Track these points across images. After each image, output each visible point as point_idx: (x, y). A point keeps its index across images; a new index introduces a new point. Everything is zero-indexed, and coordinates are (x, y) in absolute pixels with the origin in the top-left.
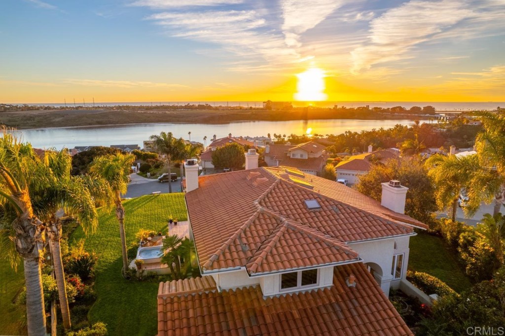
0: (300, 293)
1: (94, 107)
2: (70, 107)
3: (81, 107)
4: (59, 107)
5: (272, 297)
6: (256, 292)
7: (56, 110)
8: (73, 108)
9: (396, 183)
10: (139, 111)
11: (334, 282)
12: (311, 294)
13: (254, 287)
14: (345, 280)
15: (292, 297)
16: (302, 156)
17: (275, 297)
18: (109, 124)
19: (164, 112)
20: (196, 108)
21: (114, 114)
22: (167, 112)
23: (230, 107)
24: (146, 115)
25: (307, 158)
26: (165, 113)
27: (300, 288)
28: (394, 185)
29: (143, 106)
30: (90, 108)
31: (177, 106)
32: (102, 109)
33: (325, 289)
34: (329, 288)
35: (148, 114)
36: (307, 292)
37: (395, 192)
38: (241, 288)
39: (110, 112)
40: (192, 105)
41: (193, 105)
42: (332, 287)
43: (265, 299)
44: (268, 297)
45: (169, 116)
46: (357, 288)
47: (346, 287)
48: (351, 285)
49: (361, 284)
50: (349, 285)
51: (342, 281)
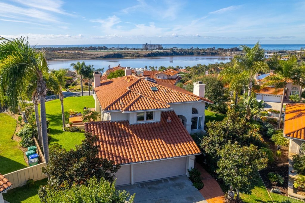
0: (146, 123)
5: (133, 125)
6: (126, 123)
9: (199, 82)
11: (161, 120)
12: (151, 124)
13: (126, 121)
14: (166, 120)
15: (142, 125)
16: (163, 77)
17: (134, 124)
22: (77, 52)
24: (62, 54)
25: (167, 79)
27: (145, 121)
28: (198, 83)
33: (157, 122)
34: (159, 122)
35: (64, 53)
36: (149, 123)
37: (199, 86)
40: (94, 47)
42: (160, 122)
43: (130, 125)
46: (171, 123)
47: (166, 122)
48: (169, 121)
49: (173, 121)
50: (168, 121)
51: (165, 119)
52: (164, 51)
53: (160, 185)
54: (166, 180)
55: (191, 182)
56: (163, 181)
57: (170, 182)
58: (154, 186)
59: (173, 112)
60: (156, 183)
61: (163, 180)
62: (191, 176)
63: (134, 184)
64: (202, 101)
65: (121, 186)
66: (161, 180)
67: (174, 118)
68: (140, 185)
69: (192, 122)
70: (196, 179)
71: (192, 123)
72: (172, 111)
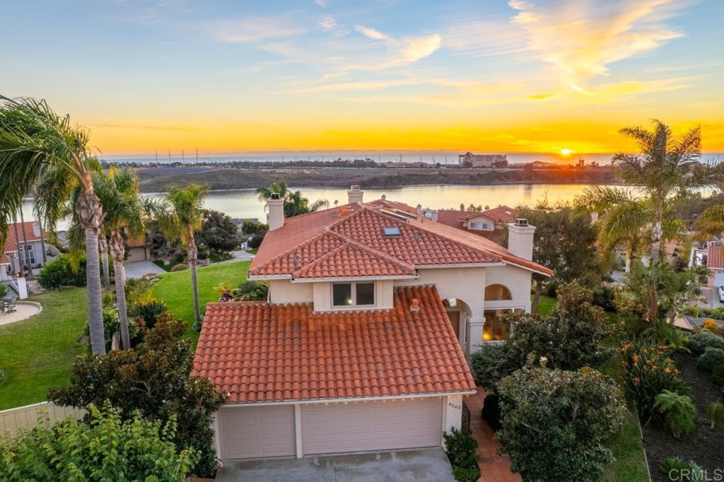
0: (354, 312)
1: (197, 164)
2: (164, 164)
3: (179, 164)
4: (148, 164)
5: (322, 313)
6: (307, 309)
7: (143, 169)
8: (168, 165)
9: (521, 222)
10: (263, 170)
11: (395, 305)
12: (366, 314)
13: (307, 304)
14: (409, 306)
16: (485, 226)
17: (325, 313)
18: (219, 189)
19: (301, 171)
20: (351, 166)
21: (226, 173)
22: (305, 171)
23: (405, 164)
24: (272, 175)
25: (492, 229)
26: (303, 173)
27: (353, 307)
29: (271, 163)
30: (191, 165)
31: (322, 162)
32: (209, 167)
33: (384, 311)
34: (388, 311)
35: (277, 174)
36: (361, 312)
37: (518, 231)
38: (293, 304)
39: (220, 171)
40: (344, 160)
41: (346, 161)
42: (391, 310)
43: (314, 313)
44: (318, 313)
45: (309, 177)
46: (420, 314)
47: (407, 312)
48: (414, 309)
49: (426, 310)
50: (412, 309)
51: (406, 305)
52: (511, 170)
53: (368, 466)
54: (386, 455)
55: (449, 465)
56: (378, 457)
57: (395, 461)
58: (352, 467)
59: (434, 288)
60: (358, 460)
61: (380, 454)
62: (450, 448)
63: (303, 458)
64: (508, 264)
65: (272, 459)
66: (375, 455)
67: (431, 304)
68: (316, 462)
69: (485, 318)
70: (460, 459)
71: (484, 320)
72: (430, 286)
